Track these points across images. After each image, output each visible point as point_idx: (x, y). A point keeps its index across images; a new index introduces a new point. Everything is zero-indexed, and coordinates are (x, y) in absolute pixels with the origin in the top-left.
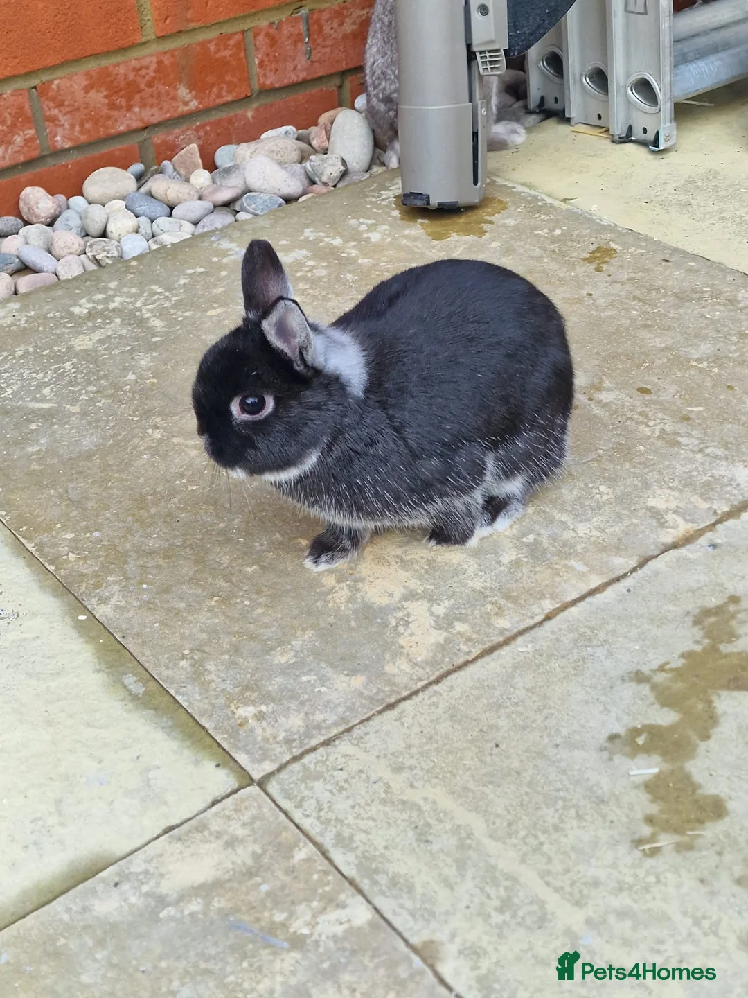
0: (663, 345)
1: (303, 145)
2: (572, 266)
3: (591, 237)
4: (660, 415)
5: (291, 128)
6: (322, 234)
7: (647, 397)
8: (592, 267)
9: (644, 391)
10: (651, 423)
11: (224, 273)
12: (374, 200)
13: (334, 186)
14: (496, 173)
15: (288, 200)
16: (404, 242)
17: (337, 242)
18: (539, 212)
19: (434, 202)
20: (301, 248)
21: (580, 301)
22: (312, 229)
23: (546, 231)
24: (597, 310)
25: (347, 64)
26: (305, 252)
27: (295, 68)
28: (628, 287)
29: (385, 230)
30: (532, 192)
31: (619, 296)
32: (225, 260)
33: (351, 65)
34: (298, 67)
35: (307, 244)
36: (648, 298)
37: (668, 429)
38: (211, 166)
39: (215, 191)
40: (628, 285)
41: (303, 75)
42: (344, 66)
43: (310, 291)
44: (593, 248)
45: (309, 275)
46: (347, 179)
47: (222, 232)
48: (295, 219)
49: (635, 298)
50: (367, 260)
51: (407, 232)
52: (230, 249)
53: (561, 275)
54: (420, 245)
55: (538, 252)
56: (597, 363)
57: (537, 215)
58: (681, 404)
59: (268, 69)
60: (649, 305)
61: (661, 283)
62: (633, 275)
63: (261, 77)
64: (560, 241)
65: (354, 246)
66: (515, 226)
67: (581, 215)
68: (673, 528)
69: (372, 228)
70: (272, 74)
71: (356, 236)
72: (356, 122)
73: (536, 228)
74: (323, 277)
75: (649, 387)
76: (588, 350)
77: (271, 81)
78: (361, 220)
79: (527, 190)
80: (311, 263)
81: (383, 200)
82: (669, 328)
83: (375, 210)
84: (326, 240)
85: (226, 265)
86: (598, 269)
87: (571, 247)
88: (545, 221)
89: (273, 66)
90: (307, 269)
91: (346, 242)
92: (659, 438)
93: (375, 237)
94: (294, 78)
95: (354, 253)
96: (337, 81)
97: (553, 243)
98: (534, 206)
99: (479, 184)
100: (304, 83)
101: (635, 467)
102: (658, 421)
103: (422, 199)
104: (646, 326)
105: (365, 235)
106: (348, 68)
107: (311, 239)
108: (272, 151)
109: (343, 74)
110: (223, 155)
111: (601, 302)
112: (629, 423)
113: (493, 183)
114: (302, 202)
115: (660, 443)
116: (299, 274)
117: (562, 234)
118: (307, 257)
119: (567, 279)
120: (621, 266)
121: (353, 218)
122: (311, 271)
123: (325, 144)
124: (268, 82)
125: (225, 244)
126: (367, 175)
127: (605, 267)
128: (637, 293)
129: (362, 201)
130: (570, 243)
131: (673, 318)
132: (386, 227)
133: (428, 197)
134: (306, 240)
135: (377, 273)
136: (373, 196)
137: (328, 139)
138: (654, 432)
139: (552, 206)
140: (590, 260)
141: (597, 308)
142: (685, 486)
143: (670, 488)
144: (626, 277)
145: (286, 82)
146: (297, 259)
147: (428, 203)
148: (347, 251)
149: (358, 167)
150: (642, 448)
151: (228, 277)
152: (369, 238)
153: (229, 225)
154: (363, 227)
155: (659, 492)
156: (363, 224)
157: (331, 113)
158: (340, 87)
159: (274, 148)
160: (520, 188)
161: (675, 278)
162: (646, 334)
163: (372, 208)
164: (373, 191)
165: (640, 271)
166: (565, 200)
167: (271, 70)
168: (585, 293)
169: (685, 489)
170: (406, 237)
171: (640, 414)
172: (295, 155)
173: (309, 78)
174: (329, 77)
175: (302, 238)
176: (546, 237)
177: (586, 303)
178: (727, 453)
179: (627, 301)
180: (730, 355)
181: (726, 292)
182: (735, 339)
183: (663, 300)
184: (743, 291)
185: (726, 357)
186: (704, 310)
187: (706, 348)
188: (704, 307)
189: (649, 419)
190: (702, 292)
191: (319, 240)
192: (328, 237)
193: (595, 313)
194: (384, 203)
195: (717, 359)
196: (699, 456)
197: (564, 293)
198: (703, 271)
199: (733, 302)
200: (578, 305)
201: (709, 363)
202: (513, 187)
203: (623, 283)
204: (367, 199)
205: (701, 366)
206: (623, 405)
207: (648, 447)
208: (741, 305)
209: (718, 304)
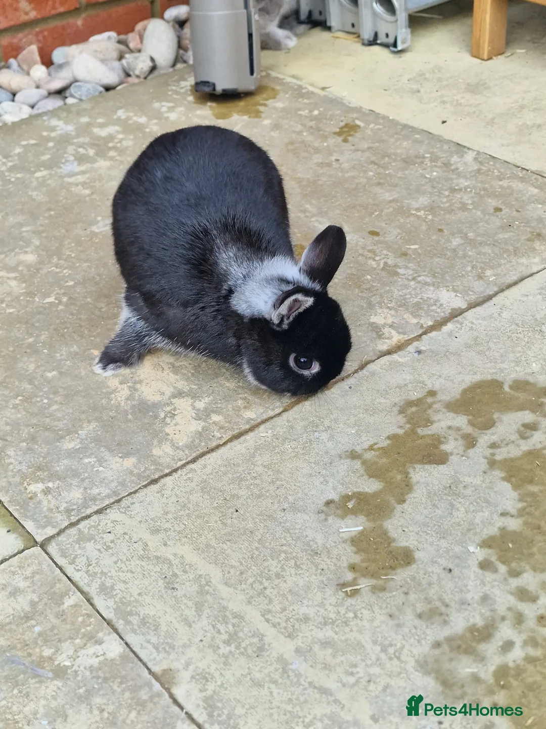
0: (391, 198)
1: (122, 47)
2: (324, 138)
3: (341, 116)
4: (385, 252)
5: (113, 34)
6: (131, 114)
7: (376, 238)
8: (340, 139)
9: (374, 233)
10: (377, 258)
11: (51, 144)
12: (174, 88)
13: (145, 78)
14: (271, 68)
15: (108, 89)
16: (196, 120)
17: (143, 120)
18: (302, 97)
19: (219, 88)
20: (114, 124)
21: (329, 165)
22: (124, 110)
23: (307, 111)
24: (342, 172)
26: (117, 128)
28: (367, 154)
29: (182, 111)
30: (298, 83)
31: (360, 161)
32: (53, 134)
35: (119, 121)
36: (382, 162)
37: (390, 262)
38: (47, 62)
39: (49, 82)
40: (367, 153)
43: (118, 158)
44: (342, 124)
45: (119, 145)
46: (156, 73)
47: (53, 113)
48: (111, 103)
49: (372, 162)
51: (199, 112)
52: (58, 126)
53: (317, 145)
55: (299, 128)
57: (300, 100)
58: (402, 243)
60: (382, 167)
61: (393, 151)
62: (371, 145)
64: (317, 119)
65: (157, 123)
66: (283, 108)
67: (335, 100)
68: (388, 338)
69: (171, 109)
71: (158, 116)
72: (163, 28)
73: (299, 109)
74: (129, 147)
75: (378, 230)
76: (332, 203)
78: (164, 104)
79: (294, 81)
80: (120, 136)
81: (182, 88)
82: (396, 185)
83: (175, 96)
84: (134, 118)
85: (54, 138)
86: (345, 141)
87: (326, 124)
88: (306, 104)
90: (116, 141)
91: (150, 120)
92: (383, 269)
93: (173, 116)
97: (311, 121)
98: (299, 93)
99: (255, 75)
101: (362, 292)
102: (383, 256)
103: (209, 86)
104: (379, 184)
105: (166, 115)
107: (122, 118)
108: (96, 51)
110: (58, 55)
111: (346, 166)
112: (360, 258)
113: (268, 75)
114: (119, 90)
115: (384, 274)
116: (111, 145)
117: (319, 114)
118: (118, 132)
119: (321, 148)
120: (363, 138)
121: (157, 102)
122: (120, 142)
123: (139, 46)
125: (54, 122)
126: (172, 70)
127: (350, 139)
128: (373, 159)
129: (165, 89)
130: (324, 121)
131: (400, 177)
132: (182, 109)
133: (214, 85)
134: (119, 119)
136: (174, 86)
137: (142, 42)
138: (379, 265)
139: (313, 93)
140: (339, 134)
141: (342, 170)
142: (400, 306)
143: (388, 308)
144: (366, 146)
146: (110, 134)
147: (214, 89)
148: (151, 127)
149: (164, 64)
150: (369, 277)
151: (53, 147)
152: (168, 117)
153: (60, 108)
154: (164, 109)
155: (379, 311)
156: (164, 106)
157: (145, 22)
159: (98, 49)
160: (289, 80)
161: (404, 147)
162: (378, 190)
163: (172, 94)
164: (175, 81)
165: (378, 142)
166: (323, 89)
168: (333, 158)
169: (401, 309)
171: (369, 251)
172: (115, 55)
175: (115, 117)
176: (306, 117)
177: (334, 166)
178: (434, 280)
179: (365, 165)
180: (442, 205)
181: (442, 157)
182: (447, 193)
183: (393, 164)
184: (455, 157)
185: (439, 207)
186: (424, 171)
187: (424, 200)
188: (425, 169)
189: (376, 255)
190: (424, 158)
191: (129, 118)
192: (136, 115)
193: (340, 174)
194: (182, 91)
195: (432, 209)
196: (412, 283)
197: (317, 158)
198: (426, 142)
199: (447, 165)
200: (327, 168)
201: (425, 211)
202: (284, 79)
203: (363, 151)
204: (169, 88)
205: (419, 214)
206: (357, 245)
207: (374, 276)
208: (453, 167)
209: (436, 166)
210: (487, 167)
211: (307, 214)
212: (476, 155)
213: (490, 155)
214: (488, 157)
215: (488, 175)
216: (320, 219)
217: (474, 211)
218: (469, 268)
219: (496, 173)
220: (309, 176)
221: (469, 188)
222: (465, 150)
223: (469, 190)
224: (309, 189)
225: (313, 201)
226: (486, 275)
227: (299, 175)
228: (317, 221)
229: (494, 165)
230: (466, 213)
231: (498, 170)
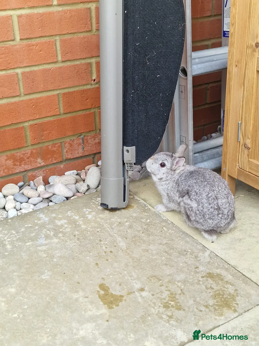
0: (169, 273)
1: (78, 177)
3: (158, 224)
4: (160, 305)
5: (75, 171)
6: (73, 214)
11: (37, 227)
12: (94, 201)
13: (84, 193)
14: (136, 193)
15: (67, 198)
16: (98, 220)
17: (77, 218)
18: (145, 212)
19: (110, 207)
20: (65, 219)
21: (147, 251)
22: (70, 212)
23: (145, 220)
24: (152, 255)
25: (96, 151)
26: (65, 221)
27: (78, 153)
28: (165, 247)
29: (94, 214)
30: (145, 203)
31: (161, 250)
32: (39, 222)
33: (97, 152)
34: (79, 152)
36: (169, 252)
37: (160, 311)
38: (46, 182)
39: (44, 194)
40: (165, 246)
41: (80, 155)
42: (95, 152)
43: (62, 238)
45: (64, 231)
46: (89, 191)
47: (41, 210)
48: (67, 207)
49: (166, 252)
50: (84, 226)
51: (101, 216)
52: (42, 218)
53: (145, 239)
54: (103, 222)
55: (140, 228)
56: (145, 279)
57: (144, 213)
58: (168, 300)
59: (69, 153)
60: (169, 255)
61: (176, 246)
62: (167, 242)
63: (66, 155)
64: (148, 224)
65: (82, 220)
66: (136, 217)
67: (158, 214)
69: (90, 213)
70: (70, 154)
71: (84, 216)
72: (95, 171)
73: (142, 218)
74: (68, 232)
76: (144, 273)
77: (70, 156)
78: (87, 209)
79: (143, 202)
80: (66, 226)
81: (97, 201)
82: (172, 266)
83: (93, 206)
84: (74, 216)
85: (39, 224)
87: (151, 227)
88: (145, 216)
89: (71, 152)
90: (63, 228)
91: (80, 218)
92: (157, 314)
93: (90, 217)
94: (78, 156)
95: (81, 223)
96: (93, 156)
97: (146, 225)
98: (144, 209)
99: (126, 201)
100: (81, 157)
101: (145, 327)
102: (158, 307)
103: (106, 206)
104: (166, 264)
105: (87, 216)
106: (96, 152)
107: (69, 215)
109: (95, 154)
110: (52, 179)
111: (154, 252)
112: (148, 306)
113: (134, 197)
114: (72, 199)
115: (156, 317)
116: (61, 230)
117: (150, 222)
118: (65, 223)
119: (146, 241)
120: (165, 237)
121: (85, 208)
122: (65, 229)
123: (85, 178)
124: (69, 157)
125: (41, 215)
126: (96, 190)
128: (167, 250)
129: (90, 201)
130: (151, 226)
131: (175, 262)
132: (94, 213)
133: (108, 205)
134: (68, 216)
135: (86, 232)
136: (94, 200)
137: (86, 176)
138: (155, 312)
142: (159, 337)
143: (154, 337)
144: (165, 242)
145: (75, 157)
146: (62, 224)
147: (108, 207)
148: (79, 222)
149: (93, 187)
151: (38, 229)
152: (88, 217)
153: (45, 207)
154: (87, 212)
155: (150, 339)
157: (90, 166)
158: (93, 158)
159: (67, 179)
161: (181, 244)
162: (165, 267)
163: (92, 204)
164: (94, 197)
165: (170, 240)
167: (70, 153)
169: (159, 339)
170: (100, 218)
171: (153, 303)
172: (74, 182)
173: (83, 155)
174: (89, 155)
176: (144, 223)
177: (149, 252)
178: (177, 324)
179: (162, 253)
180: (189, 280)
181: (195, 252)
182: (192, 273)
183: (174, 254)
184: (201, 253)
185: (188, 281)
186: (186, 259)
187: (182, 276)
188: (187, 258)
189: (155, 306)
190: (188, 252)
191: (71, 216)
192: (75, 215)
193: (151, 257)
194: (97, 203)
195: (185, 282)
196: (167, 324)
197: (144, 246)
198: (191, 242)
199: (196, 257)
200: (146, 253)
201: (181, 283)
202: (140, 201)
203: (163, 245)
204: (92, 201)
205: (178, 284)
206: (148, 299)
207: (152, 318)
208: (199, 259)
209: (192, 257)
210: (213, 261)
211: (132, 278)
212: (210, 253)
213: (216, 254)
214: (215, 255)
215: (212, 265)
216: (137, 282)
217: (202, 285)
218: (193, 319)
219: (216, 265)
220: (138, 256)
221: (203, 272)
222: (206, 249)
223: (202, 273)
224: (136, 264)
225: (136, 271)
226: (199, 324)
227: (134, 255)
228: (135, 282)
229: (216, 260)
230: (199, 286)
231: (217, 263)
